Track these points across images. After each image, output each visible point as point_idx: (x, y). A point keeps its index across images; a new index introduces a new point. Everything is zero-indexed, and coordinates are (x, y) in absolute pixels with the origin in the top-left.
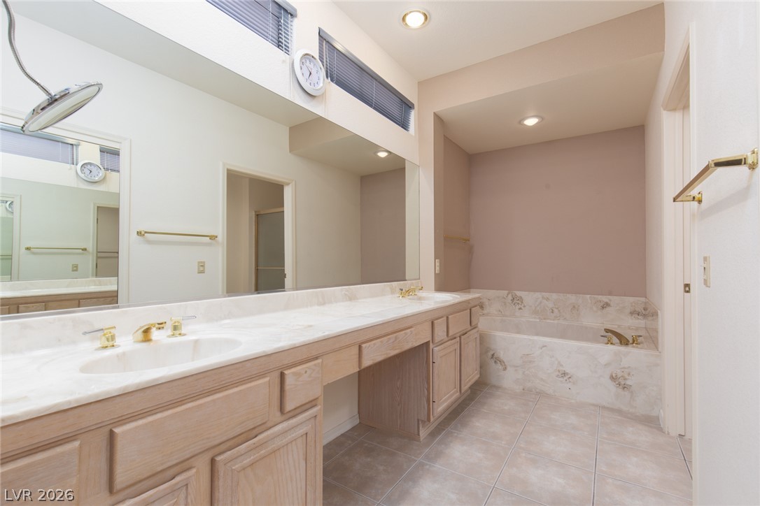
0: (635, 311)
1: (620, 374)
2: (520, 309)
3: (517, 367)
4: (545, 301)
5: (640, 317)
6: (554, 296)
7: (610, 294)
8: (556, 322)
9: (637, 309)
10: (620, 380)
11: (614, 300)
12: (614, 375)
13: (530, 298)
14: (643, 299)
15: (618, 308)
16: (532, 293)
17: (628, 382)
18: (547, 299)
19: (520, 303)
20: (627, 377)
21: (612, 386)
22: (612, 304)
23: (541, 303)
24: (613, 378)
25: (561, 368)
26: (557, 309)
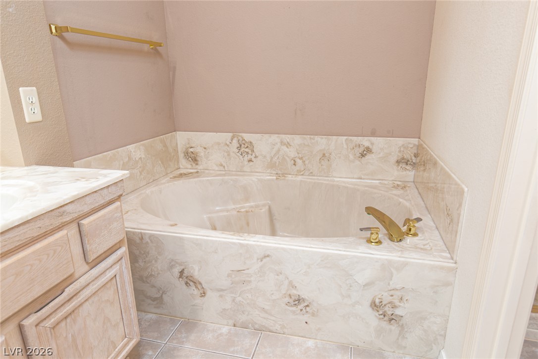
0: (403, 158)
1: (386, 299)
2: (250, 161)
3: (222, 290)
4: (284, 148)
5: (408, 167)
6: (297, 140)
7: (373, 134)
8: (300, 178)
9: (407, 156)
10: (386, 309)
11: (379, 143)
12: (377, 301)
13: (264, 144)
14: (415, 141)
15: (381, 155)
16: (267, 136)
17: (398, 312)
18: (288, 145)
19: (250, 152)
20: (397, 303)
21: (372, 319)
22: (373, 151)
23: (279, 150)
24: (374, 306)
25: (294, 292)
26: (301, 158)
